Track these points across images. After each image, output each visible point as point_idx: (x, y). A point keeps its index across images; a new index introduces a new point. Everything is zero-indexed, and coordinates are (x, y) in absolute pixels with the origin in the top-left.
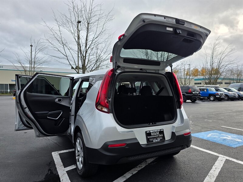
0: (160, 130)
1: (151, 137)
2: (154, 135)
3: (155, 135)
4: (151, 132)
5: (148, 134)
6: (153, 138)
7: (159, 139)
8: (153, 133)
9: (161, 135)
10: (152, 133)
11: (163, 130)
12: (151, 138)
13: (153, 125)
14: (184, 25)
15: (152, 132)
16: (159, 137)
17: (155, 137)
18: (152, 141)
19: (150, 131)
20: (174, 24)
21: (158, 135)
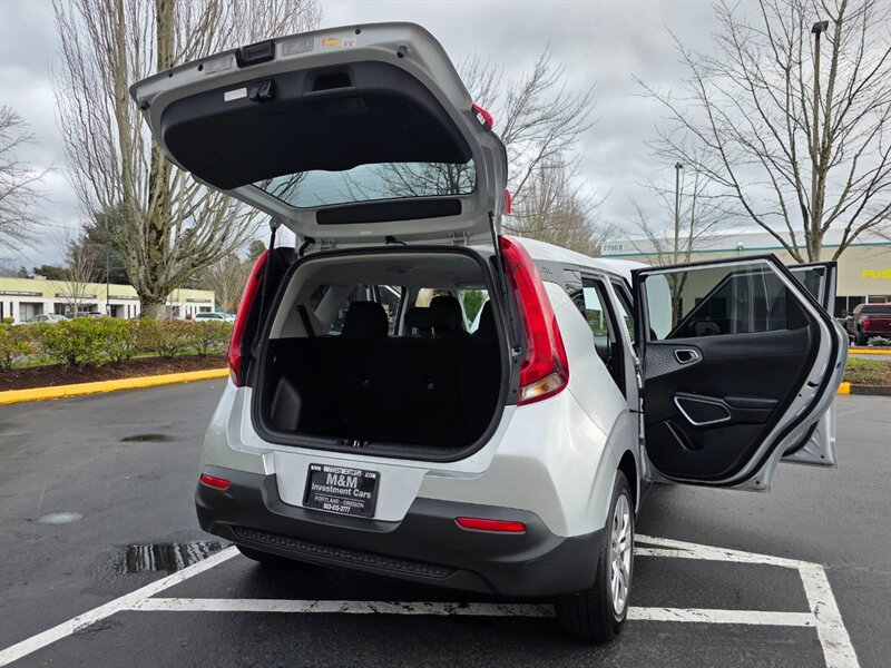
0: (364, 472)
1: (324, 489)
2: (337, 486)
3: (340, 488)
4: (326, 469)
5: (315, 475)
6: (330, 493)
7: (348, 503)
8: (335, 476)
9: (362, 494)
10: (329, 475)
11: (374, 476)
12: (321, 492)
13: (361, 450)
14: (272, 57)
15: (333, 474)
16: (352, 496)
17: (339, 495)
18: (321, 505)
19: (322, 466)
20: (236, 73)
21: (353, 489)
